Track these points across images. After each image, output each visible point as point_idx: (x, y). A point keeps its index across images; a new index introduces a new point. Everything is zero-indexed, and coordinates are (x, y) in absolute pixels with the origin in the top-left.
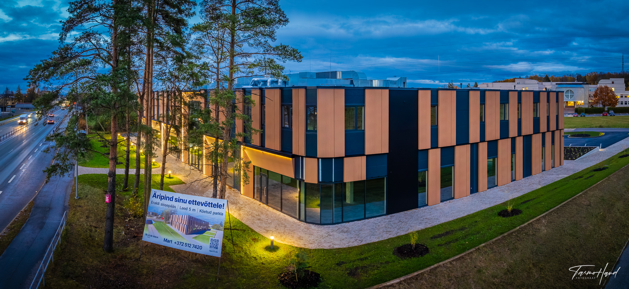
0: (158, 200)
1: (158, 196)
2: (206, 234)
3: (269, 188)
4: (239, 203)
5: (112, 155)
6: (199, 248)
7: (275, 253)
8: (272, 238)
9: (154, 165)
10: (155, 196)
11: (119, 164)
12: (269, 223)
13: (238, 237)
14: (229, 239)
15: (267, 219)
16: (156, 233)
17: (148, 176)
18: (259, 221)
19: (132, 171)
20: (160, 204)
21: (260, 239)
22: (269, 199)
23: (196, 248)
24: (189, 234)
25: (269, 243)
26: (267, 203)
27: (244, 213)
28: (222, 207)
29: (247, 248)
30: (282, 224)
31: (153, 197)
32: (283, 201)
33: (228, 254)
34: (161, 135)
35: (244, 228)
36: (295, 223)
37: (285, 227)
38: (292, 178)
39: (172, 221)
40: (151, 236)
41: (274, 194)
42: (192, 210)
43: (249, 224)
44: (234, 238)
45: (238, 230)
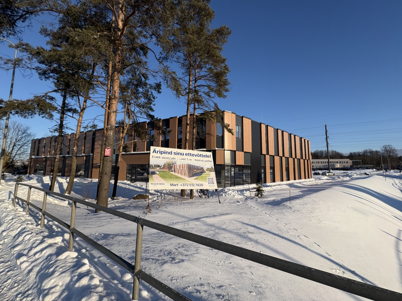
0: (158, 155)
2: (203, 175)
10: (156, 152)
16: (162, 181)
20: (161, 158)
23: (199, 186)
24: (191, 177)
31: (153, 152)
39: (174, 169)
40: (158, 184)
42: (189, 160)
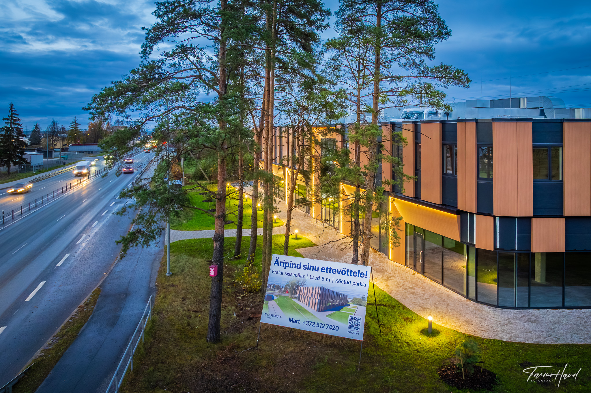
0: (281, 268)
1: (281, 263)
2: (344, 310)
3: (426, 252)
4: (386, 271)
5: (218, 212)
6: (335, 329)
7: (435, 338)
8: (430, 318)
9: (276, 223)
10: (278, 264)
11: (228, 224)
12: (426, 299)
13: (385, 315)
14: (374, 318)
15: (424, 293)
16: (279, 311)
17: (268, 237)
18: (412, 296)
19: (247, 232)
20: (284, 274)
21: (414, 318)
22: (425, 267)
23: (331, 328)
24: (321, 311)
25: (426, 326)
26: (423, 273)
27: (393, 284)
28: (365, 276)
29: (397, 329)
30: (444, 301)
31: (274, 265)
32: (445, 271)
33: (373, 336)
34: (284, 183)
35: (393, 304)
36: (460, 301)
37: (448, 305)
38: (456, 242)
39: (299, 294)
40: (273, 316)
41: (433, 261)
42: (325, 280)
43: (399, 299)
44: (381, 316)
45: (385, 306)
